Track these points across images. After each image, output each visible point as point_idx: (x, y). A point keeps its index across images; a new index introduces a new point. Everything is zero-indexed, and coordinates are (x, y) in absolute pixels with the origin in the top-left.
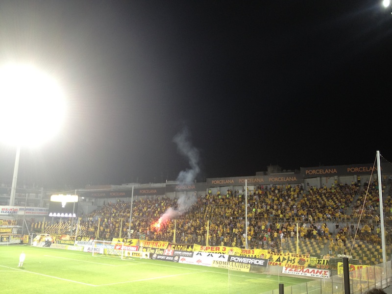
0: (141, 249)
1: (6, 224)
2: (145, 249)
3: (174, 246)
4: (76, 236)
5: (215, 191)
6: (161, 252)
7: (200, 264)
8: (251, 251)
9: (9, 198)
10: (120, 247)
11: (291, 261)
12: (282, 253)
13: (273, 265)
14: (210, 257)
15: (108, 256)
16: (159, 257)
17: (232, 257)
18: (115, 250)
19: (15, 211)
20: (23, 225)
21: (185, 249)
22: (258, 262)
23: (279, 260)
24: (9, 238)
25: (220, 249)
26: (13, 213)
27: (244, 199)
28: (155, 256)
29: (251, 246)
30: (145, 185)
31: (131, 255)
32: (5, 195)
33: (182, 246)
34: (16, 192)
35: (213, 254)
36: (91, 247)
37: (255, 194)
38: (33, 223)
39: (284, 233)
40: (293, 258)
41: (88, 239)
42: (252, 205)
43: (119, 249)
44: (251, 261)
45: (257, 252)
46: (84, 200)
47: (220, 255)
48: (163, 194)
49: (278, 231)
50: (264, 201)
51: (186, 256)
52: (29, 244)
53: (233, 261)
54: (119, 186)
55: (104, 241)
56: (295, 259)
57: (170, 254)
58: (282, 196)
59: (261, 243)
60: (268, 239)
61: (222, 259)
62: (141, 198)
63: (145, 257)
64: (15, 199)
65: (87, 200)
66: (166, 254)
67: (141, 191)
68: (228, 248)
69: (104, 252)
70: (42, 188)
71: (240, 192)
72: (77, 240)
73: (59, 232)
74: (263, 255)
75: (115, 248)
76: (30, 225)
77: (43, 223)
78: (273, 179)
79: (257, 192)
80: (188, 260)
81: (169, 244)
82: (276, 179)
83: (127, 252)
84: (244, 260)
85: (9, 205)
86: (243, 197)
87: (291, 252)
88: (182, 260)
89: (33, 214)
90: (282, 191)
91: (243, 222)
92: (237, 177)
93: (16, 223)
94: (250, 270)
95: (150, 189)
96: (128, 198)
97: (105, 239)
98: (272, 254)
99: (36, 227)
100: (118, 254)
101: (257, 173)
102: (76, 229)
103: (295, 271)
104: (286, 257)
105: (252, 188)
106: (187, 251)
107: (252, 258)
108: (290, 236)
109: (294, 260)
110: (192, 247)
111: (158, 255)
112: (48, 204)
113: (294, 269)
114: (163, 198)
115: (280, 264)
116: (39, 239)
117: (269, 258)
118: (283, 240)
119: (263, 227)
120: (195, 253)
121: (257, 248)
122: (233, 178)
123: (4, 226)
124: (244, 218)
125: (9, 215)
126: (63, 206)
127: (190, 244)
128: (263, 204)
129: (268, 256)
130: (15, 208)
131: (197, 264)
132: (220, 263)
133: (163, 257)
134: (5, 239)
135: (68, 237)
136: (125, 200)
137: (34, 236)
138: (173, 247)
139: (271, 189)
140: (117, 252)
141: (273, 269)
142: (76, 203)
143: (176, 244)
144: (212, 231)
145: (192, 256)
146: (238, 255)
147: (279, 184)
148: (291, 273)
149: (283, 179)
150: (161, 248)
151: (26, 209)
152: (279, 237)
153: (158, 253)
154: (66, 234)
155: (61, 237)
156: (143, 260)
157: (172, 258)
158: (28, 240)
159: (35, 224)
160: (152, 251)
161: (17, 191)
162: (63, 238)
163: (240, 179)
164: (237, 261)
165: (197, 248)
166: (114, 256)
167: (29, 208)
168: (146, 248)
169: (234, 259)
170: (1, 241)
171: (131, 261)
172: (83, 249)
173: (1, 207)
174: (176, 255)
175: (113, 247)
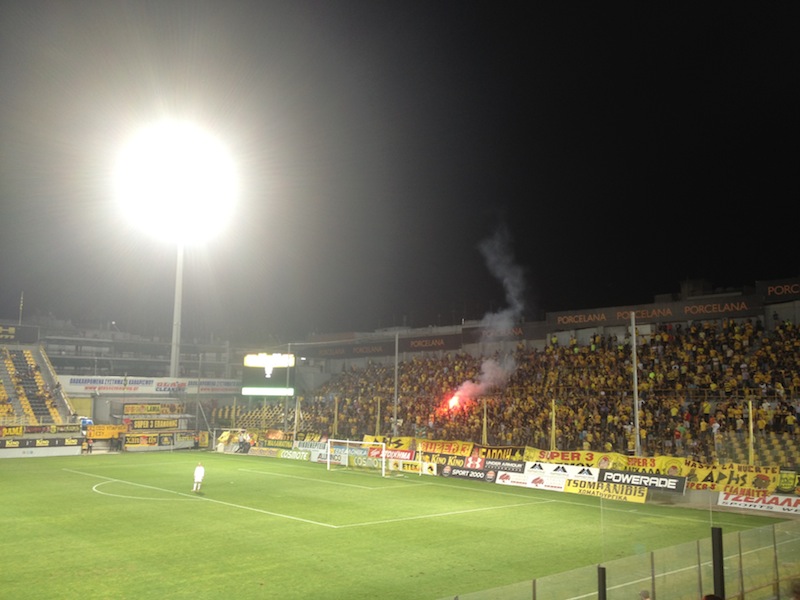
0: (419, 456)
1: (167, 413)
2: (427, 457)
3: (484, 450)
4: (295, 433)
5: (565, 338)
6: (459, 463)
7: (540, 486)
8: (649, 460)
9: (169, 364)
10: (378, 452)
11: (737, 480)
12: (717, 464)
13: (698, 488)
14: (560, 472)
15: (356, 469)
16: (455, 472)
17: (607, 474)
18: (370, 459)
19: (181, 387)
20: (197, 412)
21: (508, 457)
22: (663, 483)
23: (709, 479)
24: (172, 438)
25: (581, 458)
26: (177, 392)
27: (630, 353)
28: (447, 470)
29: (648, 450)
30: (420, 329)
31: (400, 468)
32: (161, 358)
33: (500, 451)
34: (181, 352)
35: (566, 467)
36: (323, 452)
37: (653, 341)
38: (215, 410)
39: (720, 422)
40: (742, 474)
41: (317, 439)
42: (648, 365)
43: (378, 456)
44: (649, 481)
45: (662, 462)
46: (306, 363)
47: (581, 468)
48: (457, 346)
49: (707, 417)
50: (674, 357)
51: (511, 471)
52: (209, 449)
53: (609, 481)
54: (368, 334)
55: (348, 441)
56: (745, 476)
57: (478, 466)
58: (715, 344)
59: (669, 443)
60: (685, 434)
61: (585, 477)
62: (414, 357)
63: (426, 471)
64: (181, 364)
65: (312, 362)
66: (469, 466)
67: (413, 343)
68: (597, 455)
69: (349, 461)
70: (227, 342)
71: (621, 338)
72: (297, 439)
73: (263, 425)
74: (674, 467)
75: (369, 455)
76: (210, 413)
77: (234, 407)
78: (694, 310)
79: (658, 338)
80: (515, 479)
81: (474, 447)
82: (701, 309)
83: (392, 462)
84: (635, 479)
85: (169, 376)
86: (627, 348)
87: (738, 462)
88: (501, 478)
89: (215, 392)
90: (714, 334)
91: (629, 401)
92: (614, 309)
93: (184, 409)
94: (647, 498)
95: (431, 338)
96: (388, 357)
97: (350, 437)
98: (694, 465)
99: (220, 415)
100: (376, 466)
101: (657, 297)
102: (293, 419)
103: (746, 500)
104: (727, 472)
105: (647, 329)
106: (511, 461)
107: (650, 475)
108: (735, 429)
109: (743, 478)
110: (522, 453)
111: (453, 468)
112: (240, 373)
113: (743, 498)
114: (457, 355)
115: (713, 487)
116: (227, 438)
117: (689, 475)
118: (718, 437)
119: (674, 412)
120: (529, 465)
121: (662, 454)
122: (604, 309)
123: (163, 416)
124: (631, 393)
125: (170, 396)
126: (268, 376)
127: (518, 447)
128: (673, 363)
129: (686, 471)
130: (181, 380)
131: (533, 486)
132: (583, 484)
133: (463, 473)
134: (166, 439)
135: (279, 435)
136: (384, 360)
137: (219, 434)
138: (484, 453)
139: (689, 329)
140: (372, 462)
141: (696, 498)
142: (291, 368)
143: (489, 446)
144: (564, 421)
145: (522, 471)
146: (620, 468)
147: (707, 320)
148: (737, 505)
149: (715, 308)
150: (458, 454)
151: (201, 383)
152: (709, 431)
153: (452, 464)
154: (276, 429)
155: (267, 435)
156: (425, 477)
157: (481, 475)
158: (207, 441)
159: (218, 410)
160: (442, 461)
161: (183, 349)
162: (272, 437)
163: (618, 313)
164: (618, 481)
165: (532, 454)
166: (368, 471)
167: (205, 380)
168: (430, 455)
169: (612, 476)
170: (160, 444)
171: (401, 480)
172: (310, 456)
173: (156, 380)
174: (490, 469)
175: (365, 453)
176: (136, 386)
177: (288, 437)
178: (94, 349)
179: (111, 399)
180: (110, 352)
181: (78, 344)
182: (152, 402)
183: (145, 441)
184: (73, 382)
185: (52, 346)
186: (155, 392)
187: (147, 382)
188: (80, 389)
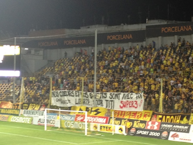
0: (112, 121)
3: (160, 116)
4: (20, 103)
10: (82, 118)
15: (66, 130)
16: (139, 132)
18: (76, 123)
21: (178, 121)
30: (115, 27)
31: (99, 129)
33: (172, 117)
36: (41, 117)
41: (37, 108)
43: (82, 121)
46: (29, 52)
48: (143, 40)
51: (180, 131)
54: (76, 30)
55: (60, 110)
63: (118, 132)
65: (33, 52)
67: (109, 37)
69: (61, 124)
72: (22, 109)
75: (76, 120)
80: (183, 137)
81: (153, 114)
83: (92, 125)
95: (122, 33)
96: (90, 48)
100: (81, 128)
102: (19, 94)
106: (180, 124)
110: (188, 118)
111: (137, 129)
114: (142, 46)
127: (185, 114)
133: (145, 133)
135: (10, 105)
138: (161, 119)
140: (78, 125)
142: (17, 56)
143: (164, 113)
145: (188, 131)
150: (141, 119)
156: (116, 136)
157: (158, 134)
166: (75, 131)
171: (98, 138)
172: (32, 120)
174: (165, 130)
175: (73, 118)
177: (16, 107)
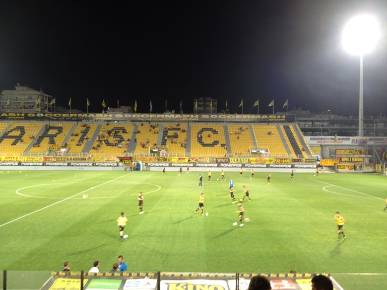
1: (358, 154)
9: (358, 130)
19: (365, 141)
20: (374, 154)
24: (361, 167)
26: (363, 143)
32: (354, 127)
34: (364, 123)
38: (384, 153)
64: (364, 129)
76: (381, 155)
85: (358, 136)
89: (383, 144)
93: (367, 152)
123: (355, 156)
125: (359, 146)
130: (365, 138)
134: (358, 167)
151: (376, 139)
158: (380, 169)
159: (386, 153)
167: (378, 138)
170: (355, 169)
173: (351, 138)
176: (342, 141)
178: (321, 123)
179: (330, 147)
180: (328, 125)
181: (313, 121)
182: (350, 149)
183: (347, 168)
184: (311, 139)
185: (301, 123)
186: (351, 144)
187: (347, 139)
188: (315, 142)
